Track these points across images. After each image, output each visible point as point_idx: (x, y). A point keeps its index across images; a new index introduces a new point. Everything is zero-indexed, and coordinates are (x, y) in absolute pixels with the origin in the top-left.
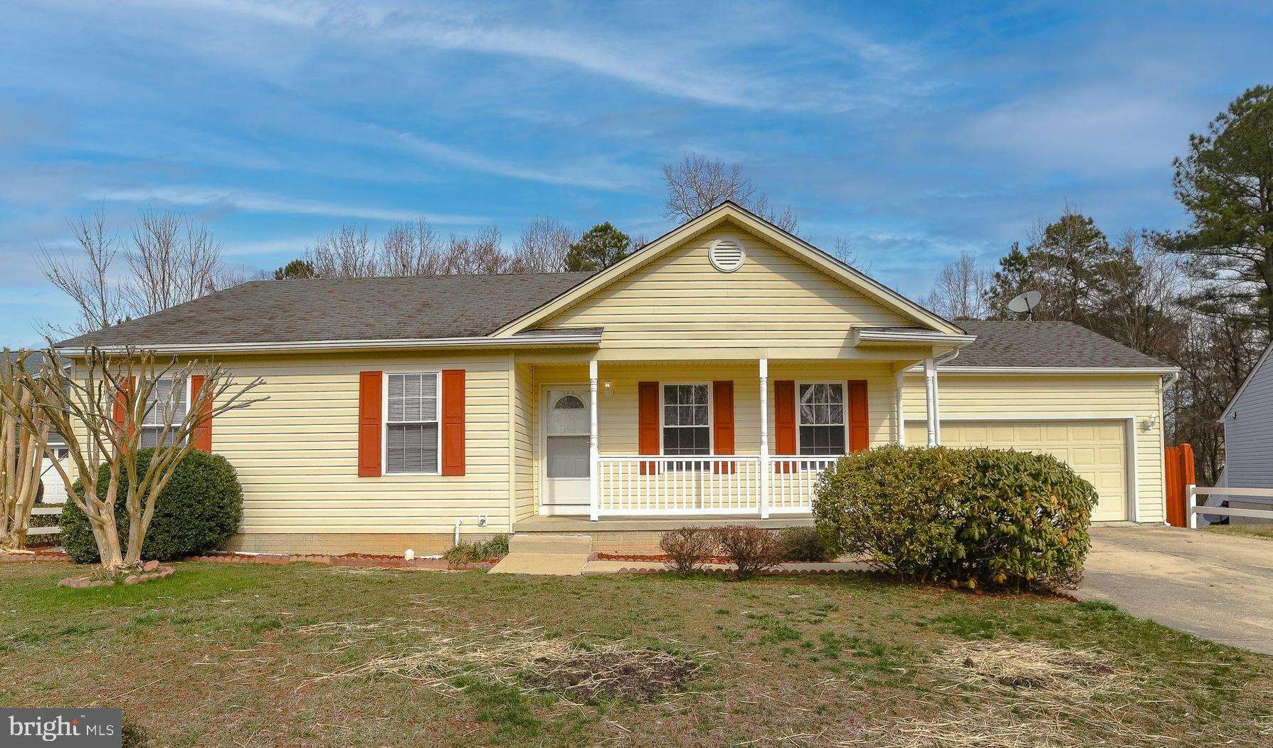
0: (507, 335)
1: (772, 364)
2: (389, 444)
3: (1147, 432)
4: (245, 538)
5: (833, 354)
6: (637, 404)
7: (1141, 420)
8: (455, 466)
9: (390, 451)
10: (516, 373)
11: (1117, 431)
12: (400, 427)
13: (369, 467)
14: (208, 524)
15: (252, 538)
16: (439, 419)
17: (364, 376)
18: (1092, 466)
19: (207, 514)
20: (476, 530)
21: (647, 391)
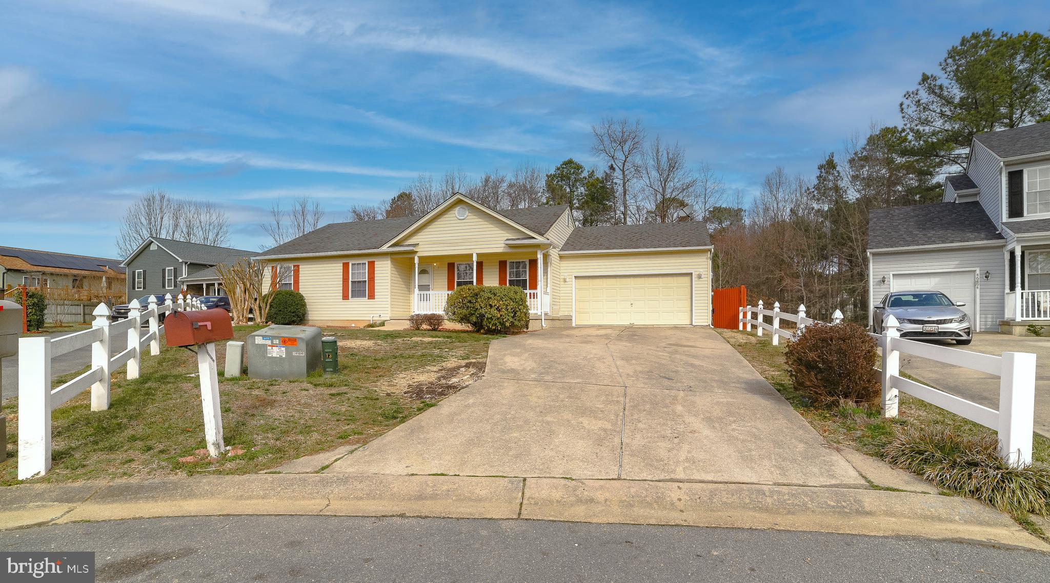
0: (385, 248)
1: (478, 255)
2: (352, 288)
3: (701, 280)
4: (310, 321)
5: (500, 250)
6: (447, 272)
7: (697, 273)
8: (372, 296)
9: (352, 291)
10: (392, 262)
11: (687, 279)
12: (355, 282)
13: (345, 297)
14: (293, 314)
15: (311, 321)
16: (367, 279)
17: (344, 264)
18: (672, 297)
19: (292, 311)
20: (378, 318)
21: (451, 266)
